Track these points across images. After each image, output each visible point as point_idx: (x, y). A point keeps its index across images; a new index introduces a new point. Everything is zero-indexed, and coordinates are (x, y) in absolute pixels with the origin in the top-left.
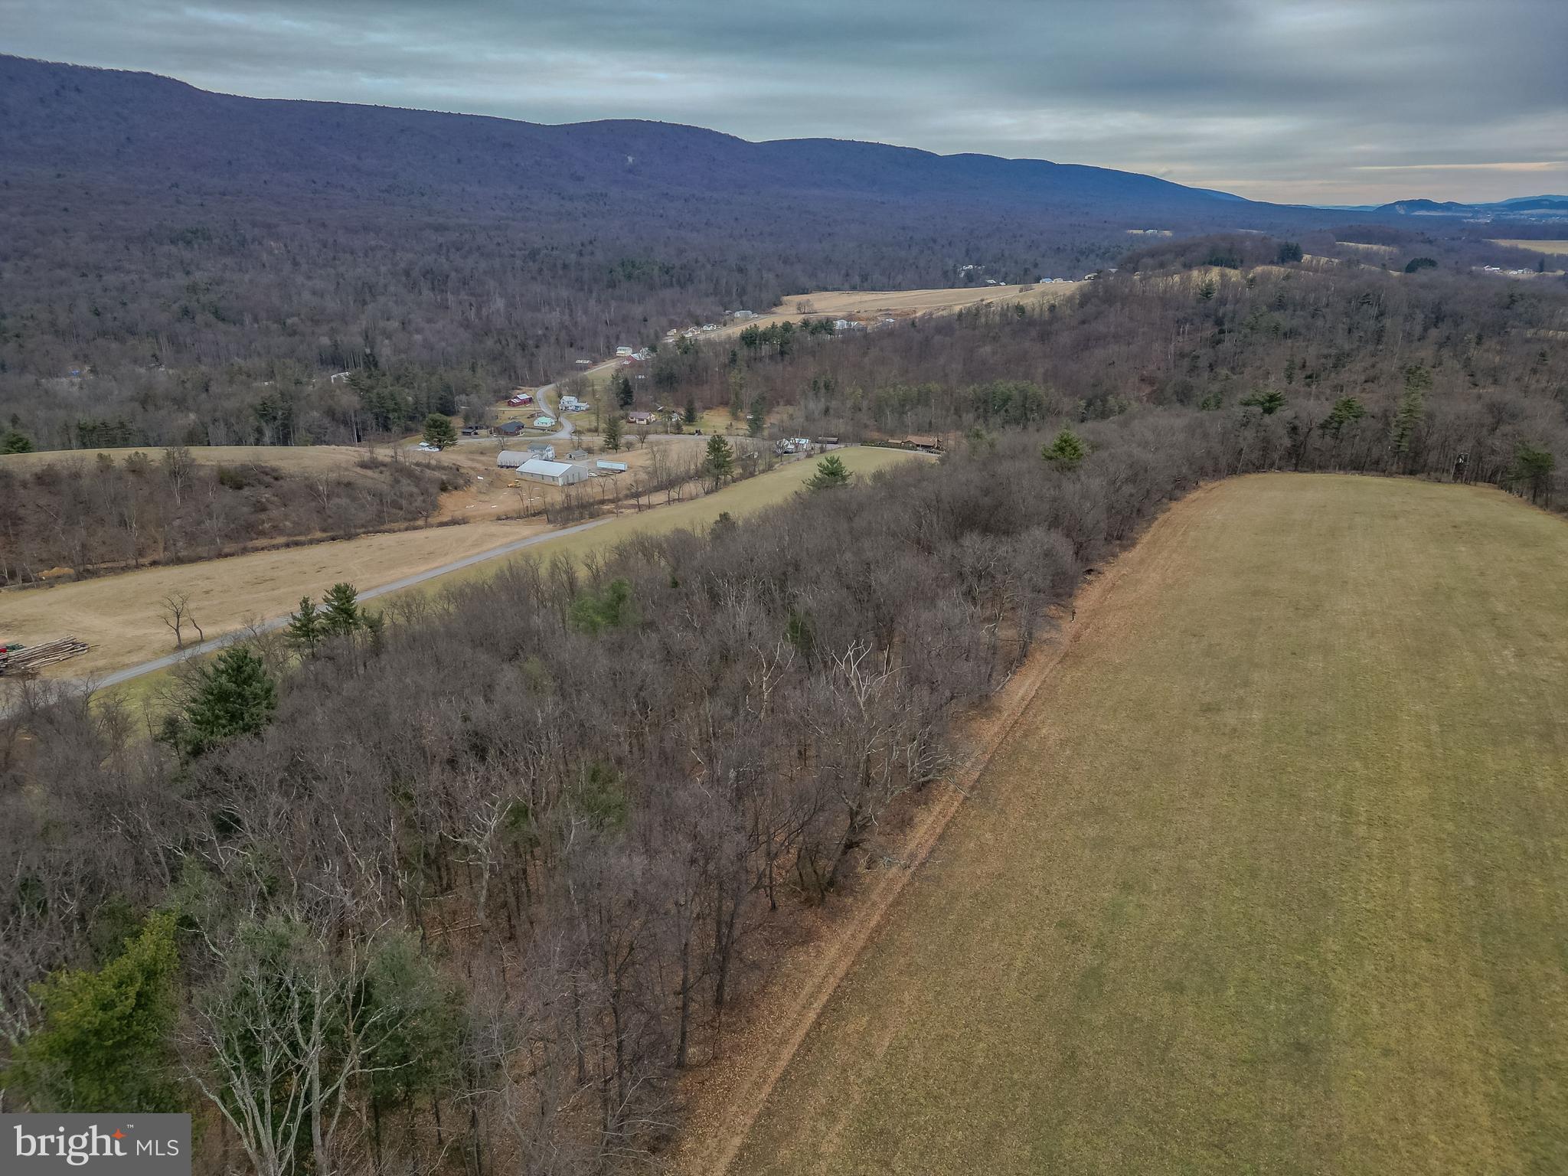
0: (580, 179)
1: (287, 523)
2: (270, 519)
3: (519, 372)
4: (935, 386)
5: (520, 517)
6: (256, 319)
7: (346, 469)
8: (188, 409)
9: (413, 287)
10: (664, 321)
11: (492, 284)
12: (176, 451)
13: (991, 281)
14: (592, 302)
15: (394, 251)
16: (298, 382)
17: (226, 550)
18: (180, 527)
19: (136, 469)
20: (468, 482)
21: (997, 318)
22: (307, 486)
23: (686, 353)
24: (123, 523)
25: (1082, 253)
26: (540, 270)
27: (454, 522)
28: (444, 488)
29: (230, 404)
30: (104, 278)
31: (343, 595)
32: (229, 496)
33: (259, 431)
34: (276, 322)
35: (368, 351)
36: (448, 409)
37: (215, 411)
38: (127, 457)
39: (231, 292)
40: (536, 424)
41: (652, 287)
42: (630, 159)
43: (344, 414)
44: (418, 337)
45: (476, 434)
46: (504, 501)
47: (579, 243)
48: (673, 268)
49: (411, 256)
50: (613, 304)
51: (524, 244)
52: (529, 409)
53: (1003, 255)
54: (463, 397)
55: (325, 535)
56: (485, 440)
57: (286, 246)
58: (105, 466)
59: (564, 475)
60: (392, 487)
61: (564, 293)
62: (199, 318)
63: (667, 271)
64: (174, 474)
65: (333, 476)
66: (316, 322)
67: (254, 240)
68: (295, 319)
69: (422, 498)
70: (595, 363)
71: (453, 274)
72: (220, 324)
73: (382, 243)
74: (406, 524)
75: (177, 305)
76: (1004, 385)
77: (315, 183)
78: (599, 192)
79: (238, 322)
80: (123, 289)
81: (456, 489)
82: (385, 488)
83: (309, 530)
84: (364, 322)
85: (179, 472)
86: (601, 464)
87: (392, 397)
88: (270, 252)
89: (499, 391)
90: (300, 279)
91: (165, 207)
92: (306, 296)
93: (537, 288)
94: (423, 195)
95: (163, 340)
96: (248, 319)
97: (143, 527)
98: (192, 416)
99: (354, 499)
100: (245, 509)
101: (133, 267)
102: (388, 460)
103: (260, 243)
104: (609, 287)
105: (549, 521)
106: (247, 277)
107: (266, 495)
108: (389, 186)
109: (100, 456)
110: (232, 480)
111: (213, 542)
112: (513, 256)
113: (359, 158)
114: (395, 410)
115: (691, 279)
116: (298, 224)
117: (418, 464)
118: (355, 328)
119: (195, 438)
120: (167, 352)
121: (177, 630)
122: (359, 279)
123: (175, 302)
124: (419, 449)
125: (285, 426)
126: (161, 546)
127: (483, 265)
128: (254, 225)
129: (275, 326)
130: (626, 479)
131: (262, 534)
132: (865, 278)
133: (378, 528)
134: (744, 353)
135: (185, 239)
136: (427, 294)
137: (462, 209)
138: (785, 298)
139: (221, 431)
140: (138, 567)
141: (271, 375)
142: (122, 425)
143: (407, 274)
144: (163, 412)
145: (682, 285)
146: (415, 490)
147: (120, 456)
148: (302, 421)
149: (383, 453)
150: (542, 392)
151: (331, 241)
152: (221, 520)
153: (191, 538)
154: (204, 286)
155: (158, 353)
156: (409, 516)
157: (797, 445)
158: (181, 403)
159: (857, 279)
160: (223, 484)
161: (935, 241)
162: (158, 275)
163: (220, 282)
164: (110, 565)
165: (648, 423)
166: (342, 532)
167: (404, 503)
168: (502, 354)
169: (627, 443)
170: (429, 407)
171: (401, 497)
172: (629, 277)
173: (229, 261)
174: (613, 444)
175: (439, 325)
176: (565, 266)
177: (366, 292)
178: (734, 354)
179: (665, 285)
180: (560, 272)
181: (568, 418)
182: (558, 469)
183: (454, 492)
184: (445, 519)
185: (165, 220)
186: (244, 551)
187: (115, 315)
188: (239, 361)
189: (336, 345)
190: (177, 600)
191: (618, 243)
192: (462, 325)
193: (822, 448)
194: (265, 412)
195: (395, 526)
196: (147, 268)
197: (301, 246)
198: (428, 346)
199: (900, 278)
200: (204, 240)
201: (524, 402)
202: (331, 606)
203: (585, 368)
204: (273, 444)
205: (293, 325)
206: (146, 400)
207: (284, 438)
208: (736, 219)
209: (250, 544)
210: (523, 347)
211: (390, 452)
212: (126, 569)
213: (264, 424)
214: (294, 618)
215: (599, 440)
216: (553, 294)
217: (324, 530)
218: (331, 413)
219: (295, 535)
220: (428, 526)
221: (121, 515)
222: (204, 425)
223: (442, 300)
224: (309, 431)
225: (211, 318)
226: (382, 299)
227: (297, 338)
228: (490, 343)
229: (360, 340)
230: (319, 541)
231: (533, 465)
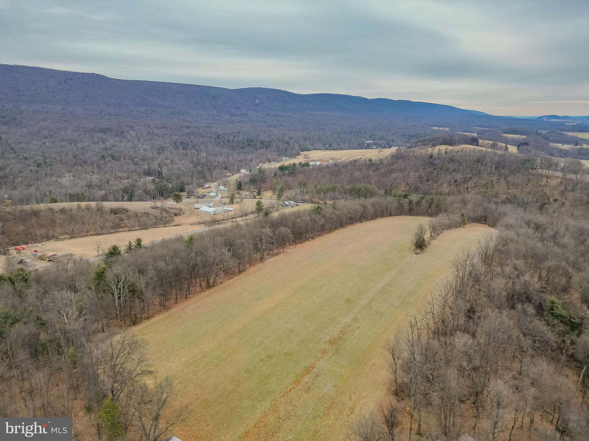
0: (239, 108)
1: (129, 224)
2: (124, 223)
3: (207, 177)
4: (338, 185)
5: (197, 224)
6: (125, 159)
7: (147, 209)
8: (102, 189)
9: (177, 148)
10: (258, 161)
11: (203, 147)
12: (99, 203)
13: (374, 147)
14: (235, 154)
15: (171, 135)
16: (136, 181)
17: (111, 232)
18: (99, 225)
19: (88, 208)
20: (183, 213)
21: (363, 163)
22: (135, 214)
23: (260, 173)
24: (84, 223)
25: (411, 136)
26: (220, 143)
27: (178, 225)
28: (176, 215)
29: (115, 188)
30: (77, 145)
31: (139, 242)
32: (113, 216)
33: (123, 197)
34: (131, 160)
35: (160, 170)
36: (182, 190)
37: (110, 190)
38: (85, 205)
39: (117, 150)
40: (210, 195)
41: (256, 149)
42: (257, 101)
43: (149, 191)
44: (176, 166)
45: (190, 198)
46: (194, 219)
47: (235, 132)
48: (265, 142)
49: (177, 137)
50: (242, 154)
51: (216, 133)
52: (209, 190)
53: (383, 137)
54: (187, 186)
55: (139, 228)
56: (192, 200)
57: (136, 133)
58: (79, 207)
59: (213, 211)
60: (161, 214)
61: (226, 150)
62: (107, 159)
63: (262, 143)
64: (98, 210)
65: (143, 211)
66: (143, 160)
67: (126, 132)
68: (137, 159)
69: (169, 218)
70: (233, 175)
71: (190, 143)
72: (114, 161)
73: (168, 132)
74: (163, 225)
75: (100, 154)
76: (359, 186)
77: (148, 111)
78: (245, 113)
79: (119, 160)
80: (83, 149)
81: (179, 215)
82: (158, 215)
83: (135, 226)
84: (159, 159)
85: (99, 209)
86: (225, 208)
87: (165, 186)
88: (131, 136)
89: (200, 184)
90: (140, 145)
91: (98, 120)
92: (142, 151)
93: (218, 149)
94: (183, 115)
95: (95, 165)
96: (122, 159)
97: (89, 225)
98: (103, 192)
99: (148, 218)
100: (117, 220)
101: (86, 140)
102: (160, 206)
103: (128, 133)
104: (242, 148)
105: (205, 225)
106: (123, 145)
107: (123, 216)
108: (173, 112)
109: (78, 204)
110: (114, 212)
111: (108, 229)
112: (211, 137)
113: (163, 102)
114: (165, 190)
115: (269, 146)
116: (141, 126)
117: (169, 208)
118: (156, 163)
119: (104, 199)
120: (96, 170)
121: (98, 251)
122: (159, 145)
123: (99, 153)
124: (170, 203)
125: (131, 195)
126: (93, 230)
127: (201, 140)
128: (126, 126)
129: (130, 162)
130: (232, 213)
131: (122, 227)
132: (330, 146)
133: (155, 226)
134: (279, 173)
135: (104, 131)
136: (181, 151)
137: (196, 120)
138: (301, 153)
139: (111, 197)
140: (87, 236)
141: (128, 178)
142: (83, 194)
143: (175, 143)
144: (95, 190)
145: (267, 148)
146: (167, 215)
147: (83, 204)
148: (136, 194)
149: (159, 204)
150: (214, 185)
151: (151, 132)
152: (110, 223)
153: (102, 228)
154: (109, 148)
155: (93, 170)
156: (164, 223)
157: (289, 203)
158: (100, 187)
159: (328, 146)
160: (112, 213)
161: (360, 132)
162: (94, 143)
163: (114, 146)
164: (79, 235)
165: (246, 195)
166: (144, 227)
167: (163, 219)
168: (202, 172)
169: (236, 202)
170: (176, 189)
171: (162, 217)
172: (249, 145)
173: (118, 139)
174: (232, 202)
175: (183, 162)
176: (228, 141)
177: (161, 150)
178: (276, 173)
179: (261, 148)
180: (226, 143)
181: (220, 193)
182: (211, 210)
183: (179, 216)
184: (175, 224)
185: (97, 124)
186: (116, 232)
187: (80, 158)
188: (119, 173)
189: (149, 168)
190: (98, 243)
191: (248, 132)
192: (191, 162)
193: (297, 204)
194: (125, 191)
195: (160, 226)
196: (91, 140)
197: (141, 134)
198: (179, 169)
199: (343, 146)
200: (110, 131)
201: (208, 188)
202: (136, 243)
203: (229, 176)
204: (127, 201)
205: (136, 161)
206: (90, 186)
207: (130, 199)
208: (291, 123)
209: (118, 230)
210: (210, 169)
211: (161, 204)
212: (84, 236)
213: (125, 194)
214: (127, 246)
215: (228, 200)
216: (222, 151)
217: (139, 227)
218: (145, 191)
219: (131, 228)
220: (170, 226)
221: (83, 221)
222: (107, 194)
223: (186, 152)
224: (138, 196)
225: (110, 159)
226: (166, 152)
227: (137, 166)
228: (199, 168)
229: (157, 167)
230: (137, 230)
231: (204, 208)
